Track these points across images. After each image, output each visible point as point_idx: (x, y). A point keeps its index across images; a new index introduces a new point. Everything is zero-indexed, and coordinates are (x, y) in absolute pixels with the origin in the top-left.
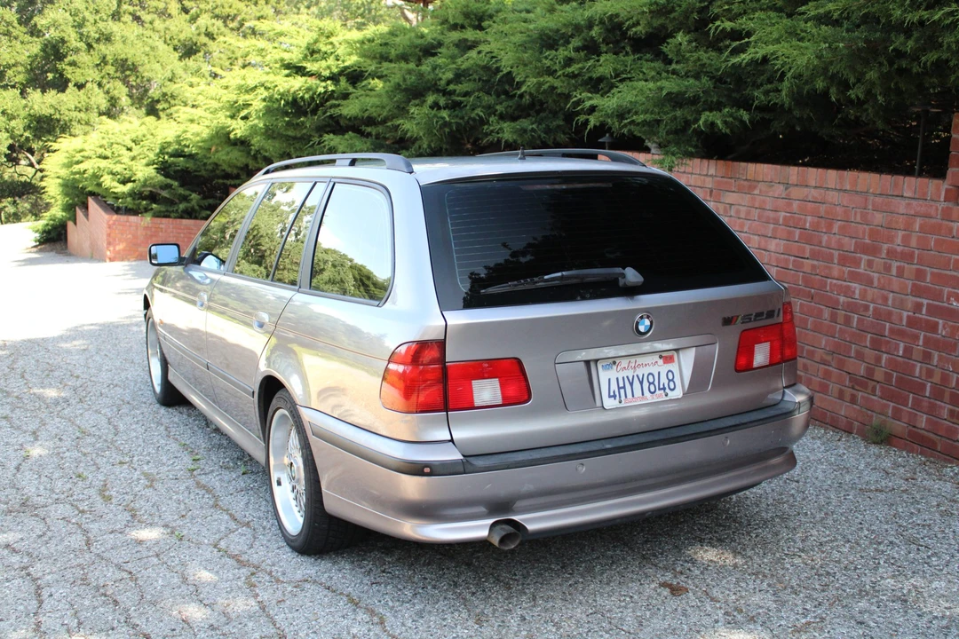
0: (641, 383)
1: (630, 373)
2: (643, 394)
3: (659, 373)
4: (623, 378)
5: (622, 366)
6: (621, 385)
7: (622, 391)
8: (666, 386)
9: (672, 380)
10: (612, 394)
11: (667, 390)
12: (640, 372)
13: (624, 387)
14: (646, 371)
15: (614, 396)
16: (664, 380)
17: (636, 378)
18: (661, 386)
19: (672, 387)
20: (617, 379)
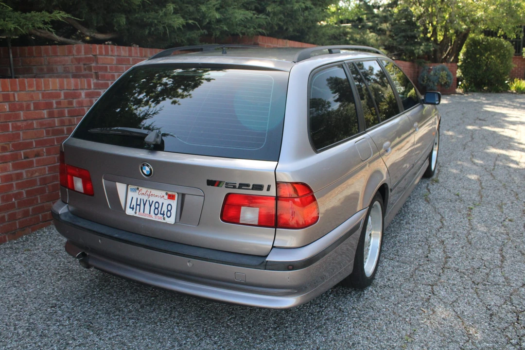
0: (151, 206)
1: (145, 198)
2: (150, 213)
3: (163, 203)
4: (141, 199)
5: (142, 192)
6: (138, 203)
8: (165, 213)
9: (170, 211)
10: (132, 206)
11: (165, 216)
12: (151, 199)
13: (140, 205)
14: (155, 199)
15: (133, 208)
16: (165, 209)
17: (148, 202)
18: (162, 212)
19: (169, 215)
20: (137, 199)
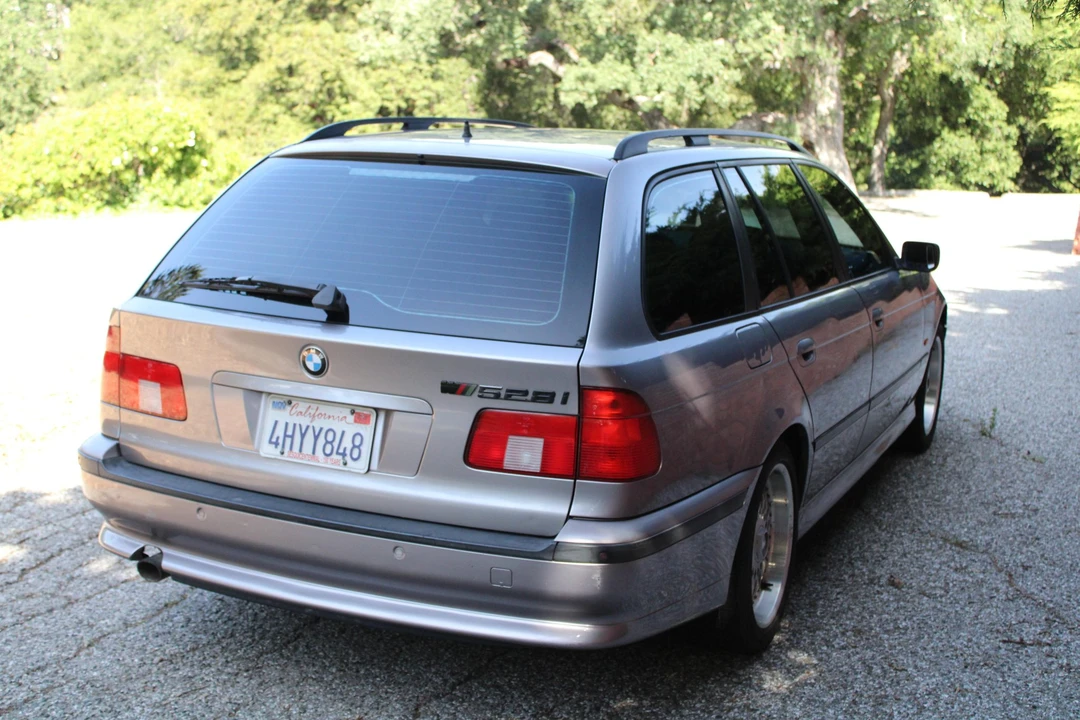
0: (316, 438)
2: (314, 453)
3: (343, 433)
5: (299, 409)
6: (290, 433)
7: (288, 440)
8: (348, 452)
9: (359, 447)
10: (274, 440)
11: (348, 458)
13: (292, 437)
14: (326, 424)
15: (276, 444)
16: (347, 443)
18: (341, 451)
19: (355, 455)
20: (287, 424)
